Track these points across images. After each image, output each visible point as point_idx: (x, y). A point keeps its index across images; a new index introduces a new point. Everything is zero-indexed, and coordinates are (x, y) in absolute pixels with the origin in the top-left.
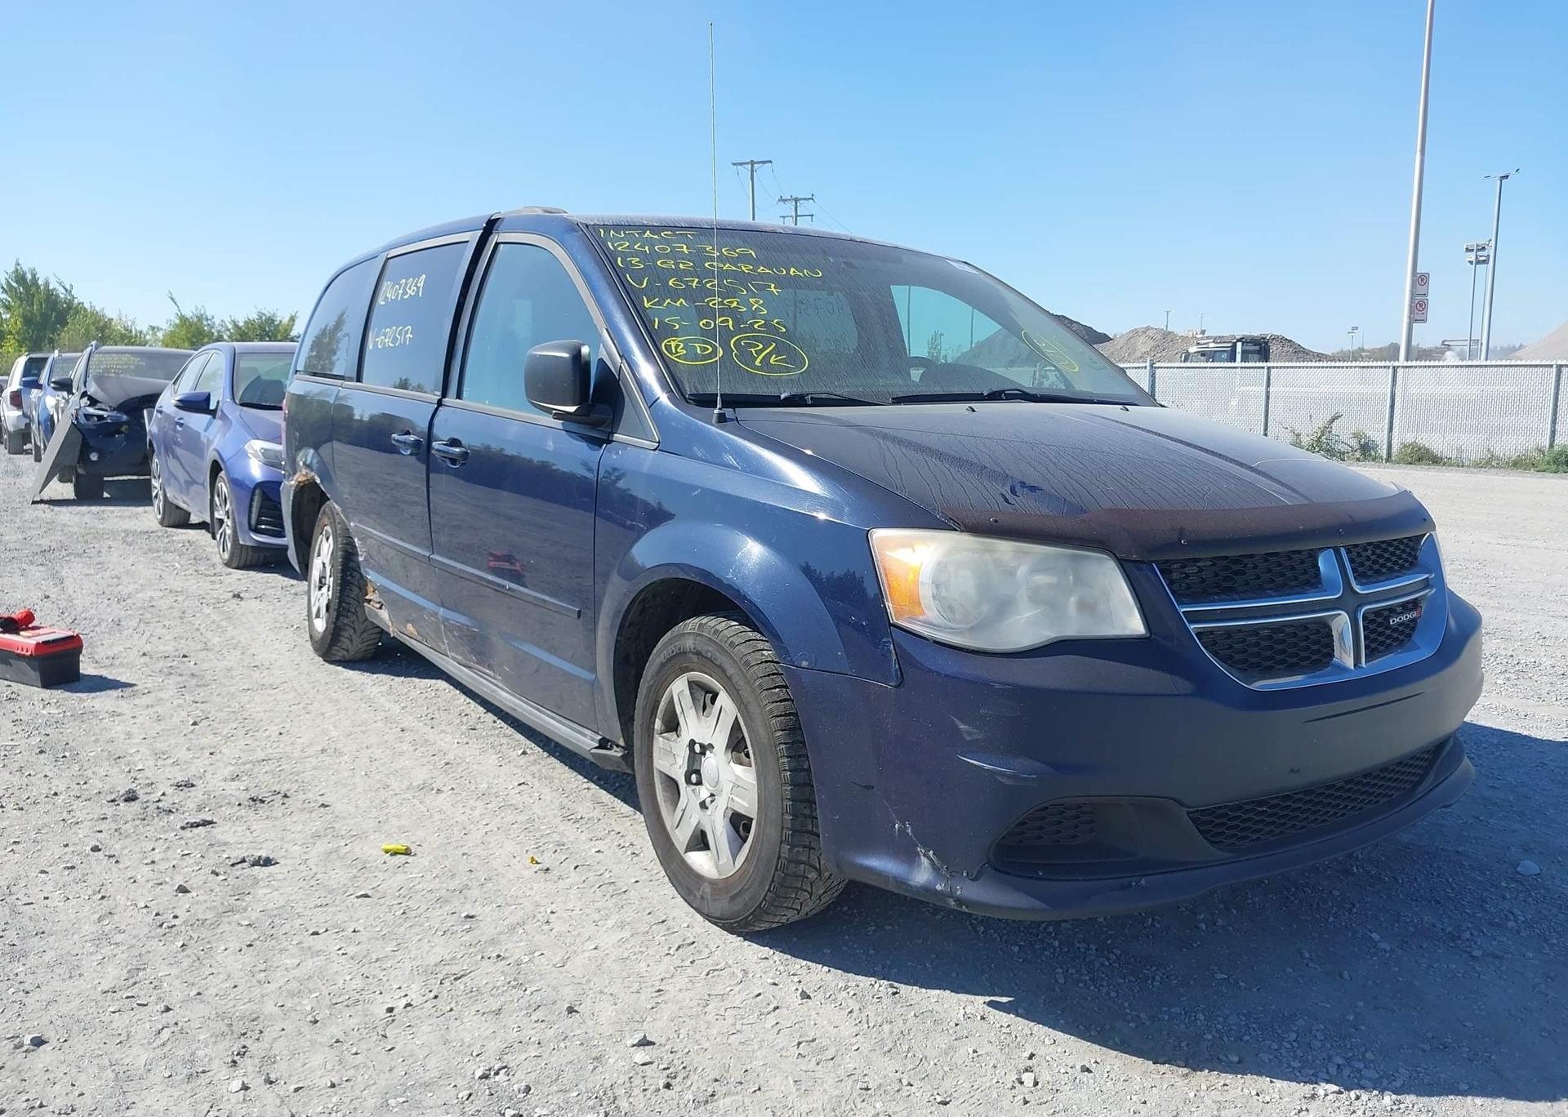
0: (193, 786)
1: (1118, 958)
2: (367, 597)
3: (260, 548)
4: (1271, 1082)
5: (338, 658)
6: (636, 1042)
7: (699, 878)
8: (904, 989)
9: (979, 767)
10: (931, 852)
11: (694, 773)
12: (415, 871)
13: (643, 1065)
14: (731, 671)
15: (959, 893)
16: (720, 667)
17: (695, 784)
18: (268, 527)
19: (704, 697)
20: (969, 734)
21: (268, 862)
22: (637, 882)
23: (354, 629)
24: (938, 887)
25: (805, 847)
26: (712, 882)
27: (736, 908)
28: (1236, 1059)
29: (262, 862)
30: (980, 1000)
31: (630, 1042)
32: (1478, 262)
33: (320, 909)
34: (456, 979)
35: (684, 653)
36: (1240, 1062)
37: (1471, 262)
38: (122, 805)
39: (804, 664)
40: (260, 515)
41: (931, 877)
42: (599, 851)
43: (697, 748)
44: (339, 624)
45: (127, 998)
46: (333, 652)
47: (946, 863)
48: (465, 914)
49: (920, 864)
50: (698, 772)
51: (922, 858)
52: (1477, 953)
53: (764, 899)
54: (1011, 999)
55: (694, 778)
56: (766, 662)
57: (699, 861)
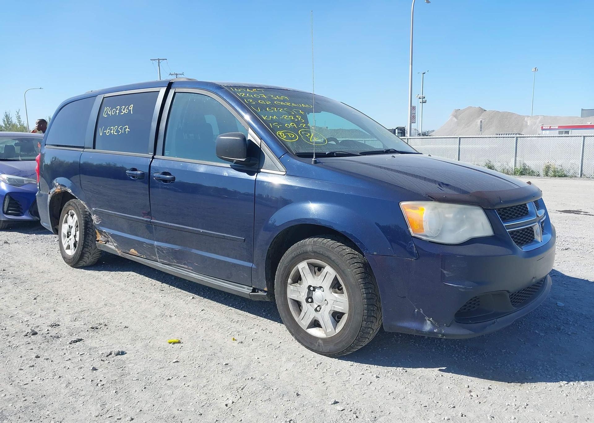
0: (59, 325)
1: (467, 348)
2: (97, 239)
3: (9, 221)
4: (546, 384)
5: (81, 266)
6: (333, 402)
7: (316, 339)
8: (409, 370)
9: (452, 286)
10: (431, 319)
11: (310, 299)
12: (188, 349)
13: (342, 411)
14: (333, 258)
15: (443, 332)
16: (327, 257)
17: (310, 303)
18: (12, 212)
19: (317, 269)
20: (448, 274)
21: (123, 353)
22: (281, 343)
23: (90, 253)
24: (435, 331)
25: (371, 322)
26: (322, 339)
27: (338, 348)
28: (531, 378)
29: (120, 353)
30: (437, 369)
31: (330, 403)
32: (423, 102)
33: (161, 370)
34: (242, 389)
35: (307, 252)
36: (532, 379)
37: (421, 102)
38: (32, 336)
39: (375, 253)
40: (8, 207)
41: (432, 327)
42: (256, 333)
43: (312, 289)
44: (84, 251)
45: (109, 417)
46: (80, 263)
47: (437, 321)
48: (225, 364)
49: (426, 323)
50: (311, 298)
51: (427, 321)
52: (570, 333)
53: (353, 343)
54: (446, 368)
55: (310, 300)
56: (348, 253)
57: (315, 332)
